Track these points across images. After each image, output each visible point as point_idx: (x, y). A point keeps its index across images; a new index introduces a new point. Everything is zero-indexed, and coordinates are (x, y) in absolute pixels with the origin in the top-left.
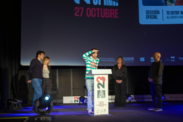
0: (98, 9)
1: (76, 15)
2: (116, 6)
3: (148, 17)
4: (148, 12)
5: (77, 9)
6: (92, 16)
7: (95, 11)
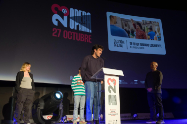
0: (74, 33)
1: (53, 35)
2: (89, 33)
3: (115, 45)
4: (115, 41)
5: (55, 30)
6: (69, 38)
7: (71, 34)
